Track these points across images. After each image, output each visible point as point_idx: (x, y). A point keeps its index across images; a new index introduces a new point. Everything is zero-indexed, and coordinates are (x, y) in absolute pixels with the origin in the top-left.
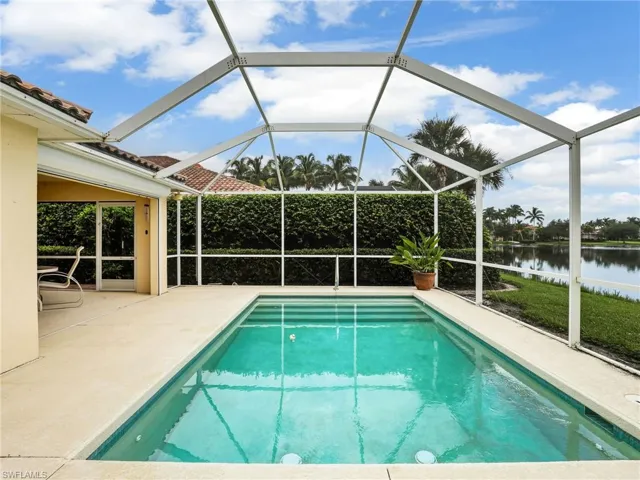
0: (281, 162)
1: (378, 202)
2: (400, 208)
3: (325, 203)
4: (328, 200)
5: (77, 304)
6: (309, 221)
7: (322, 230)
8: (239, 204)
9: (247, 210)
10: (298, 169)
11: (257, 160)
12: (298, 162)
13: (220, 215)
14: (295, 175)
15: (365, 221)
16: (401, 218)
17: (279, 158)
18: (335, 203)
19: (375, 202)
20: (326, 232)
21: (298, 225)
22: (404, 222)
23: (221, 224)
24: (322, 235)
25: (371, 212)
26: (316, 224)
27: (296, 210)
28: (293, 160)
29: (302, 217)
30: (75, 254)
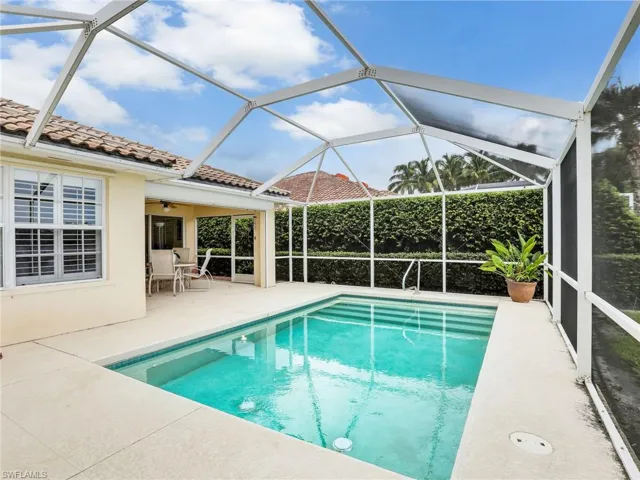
0: (449, 162)
1: (484, 201)
2: (511, 207)
3: (422, 205)
4: (427, 203)
5: (205, 289)
6: (406, 225)
7: (421, 234)
8: (343, 211)
9: (350, 216)
10: (469, 167)
11: (423, 162)
12: (468, 160)
13: (328, 221)
14: (465, 173)
15: (467, 223)
16: (513, 218)
17: (446, 157)
18: (433, 205)
19: (480, 202)
20: (425, 235)
21: (395, 230)
22: (516, 223)
23: (330, 230)
24: (420, 239)
25: (475, 213)
26: (414, 227)
27: (394, 215)
28: (462, 158)
29: (400, 221)
30: (205, 254)
